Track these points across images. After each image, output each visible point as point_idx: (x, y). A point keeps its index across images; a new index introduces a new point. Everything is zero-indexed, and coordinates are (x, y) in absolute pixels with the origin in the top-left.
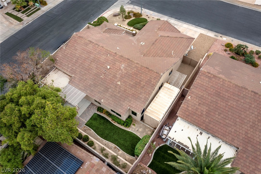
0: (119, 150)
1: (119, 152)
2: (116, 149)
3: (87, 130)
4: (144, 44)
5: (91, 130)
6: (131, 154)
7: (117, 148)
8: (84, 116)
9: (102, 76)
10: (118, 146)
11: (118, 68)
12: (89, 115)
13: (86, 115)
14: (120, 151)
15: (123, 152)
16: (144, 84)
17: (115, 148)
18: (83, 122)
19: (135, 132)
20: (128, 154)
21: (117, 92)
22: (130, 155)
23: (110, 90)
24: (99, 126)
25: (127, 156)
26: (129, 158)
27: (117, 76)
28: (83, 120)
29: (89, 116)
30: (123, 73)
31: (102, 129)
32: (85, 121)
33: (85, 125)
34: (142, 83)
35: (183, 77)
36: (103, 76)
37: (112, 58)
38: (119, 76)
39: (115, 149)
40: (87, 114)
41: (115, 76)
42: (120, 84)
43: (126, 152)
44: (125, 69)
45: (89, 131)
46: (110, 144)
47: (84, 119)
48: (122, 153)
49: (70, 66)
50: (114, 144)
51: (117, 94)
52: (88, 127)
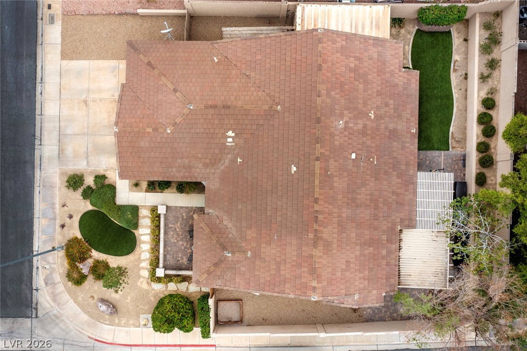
0: (455, 62)
1: (458, 59)
2: (456, 67)
3: (456, 139)
4: (230, 133)
5: (452, 133)
6: (450, 39)
7: (454, 67)
8: (434, 164)
9: (373, 162)
10: (450, 68)
11: (346, 133)
12: (427, 157)
13: (430, 162)
14: (455, 59)
15: (453, 53)
16: (352, 59)
17: (455, 70)
18: (445, 158)
19: (407, 57)
20: (452, 43)
21: (387, 109)
22: (452, 39)
23: (391, 126)
24: (437, 124)
25: (456, 42)
26: (457, 38)
27: (360, 126)
28: (442, 161)
29: (429, 157)
30: (351, 115)
31: (439, 115)
32: (443, 155)
33: (450, 150)
34: (352, 65)
35: (232, 33)
36: (373, 158)
37: (332, 161)
38: (360, 122)
39: (457, 70)
40: (428, 162)
41: (364, 132)
42: (372, 112)
43: (452, 48)
44: (342, 116)
45: (455, 135)
46: (455, 84)
47: (440, 160)
48: (457, 54)
49: (384, 252)
50: (451, 77)
51: (391, 106)
52: (450, 143)
